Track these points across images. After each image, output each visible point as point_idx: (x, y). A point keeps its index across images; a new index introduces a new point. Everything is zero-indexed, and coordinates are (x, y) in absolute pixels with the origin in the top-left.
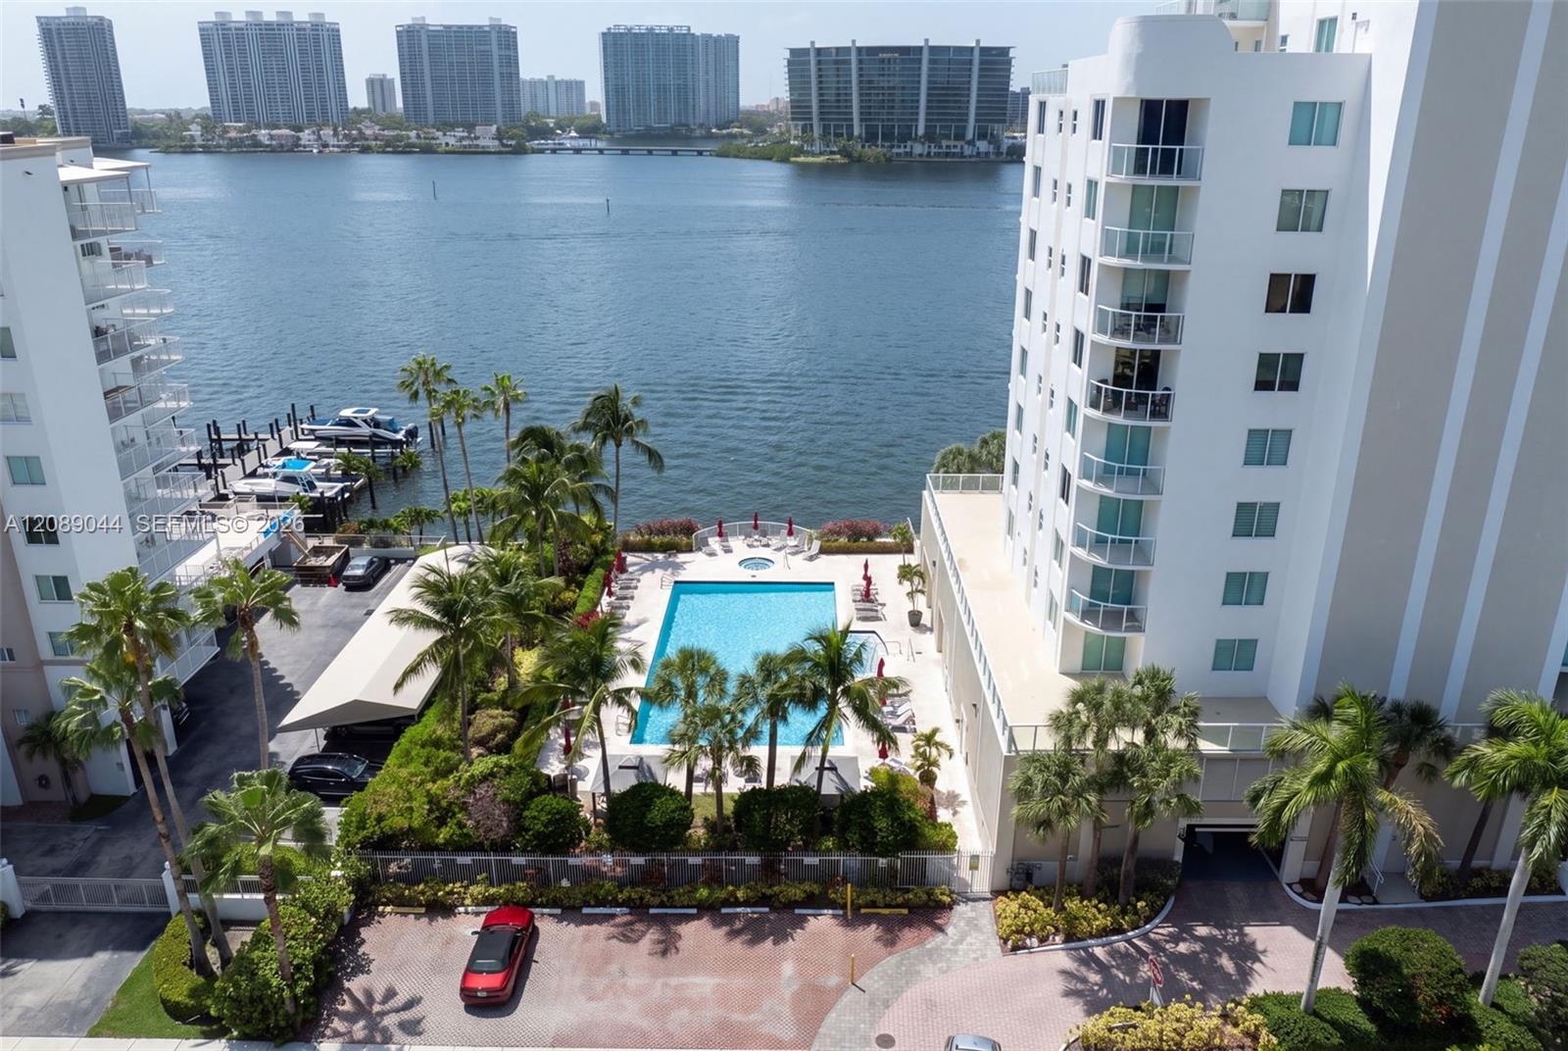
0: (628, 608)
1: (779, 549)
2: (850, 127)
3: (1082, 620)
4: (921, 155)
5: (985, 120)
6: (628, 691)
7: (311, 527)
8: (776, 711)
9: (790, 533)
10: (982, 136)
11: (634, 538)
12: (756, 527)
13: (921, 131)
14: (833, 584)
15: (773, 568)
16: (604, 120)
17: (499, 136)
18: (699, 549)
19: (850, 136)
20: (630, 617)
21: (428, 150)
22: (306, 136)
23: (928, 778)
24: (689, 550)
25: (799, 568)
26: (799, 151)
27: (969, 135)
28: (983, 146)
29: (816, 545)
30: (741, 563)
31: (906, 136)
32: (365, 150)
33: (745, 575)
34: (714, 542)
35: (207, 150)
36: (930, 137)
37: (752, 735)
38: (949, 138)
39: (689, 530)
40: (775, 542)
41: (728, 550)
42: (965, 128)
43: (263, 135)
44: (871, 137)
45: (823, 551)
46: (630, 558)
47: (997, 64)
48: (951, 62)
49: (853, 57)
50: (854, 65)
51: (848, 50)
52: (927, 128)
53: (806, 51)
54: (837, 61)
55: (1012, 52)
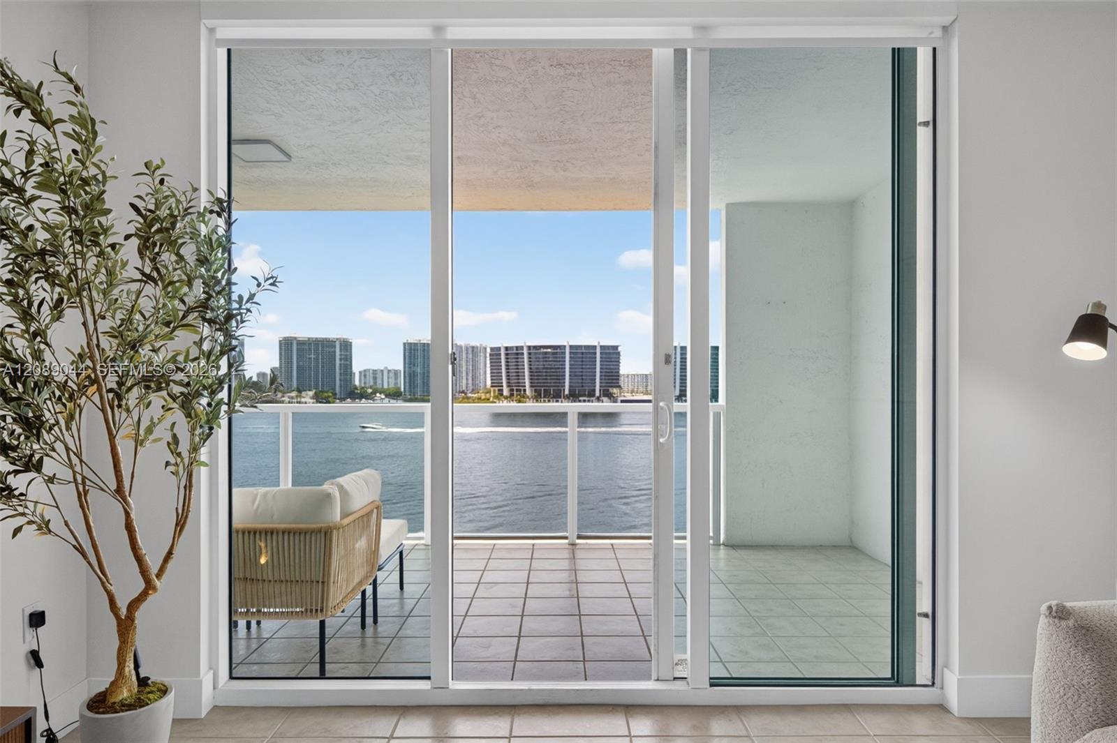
2: (525, 390)
5: (606, 387)
10: (606, 394)
13: (567, 392)
16: (402, 390)
19: (524, 395)
27: (597, 394)
28: (606, 401)
31: (558, 395)
36: (573, 395)
38: (585, 396)
42: (594, 390)
44: (536, 396)
47: (611, 355)
48: (583, 354)
49: (525, 351)
50: (526, 356)
51: (522, 348)
52: (570, 390)
53: (499, 349)
54: (517, 354)
55: (620, 349)
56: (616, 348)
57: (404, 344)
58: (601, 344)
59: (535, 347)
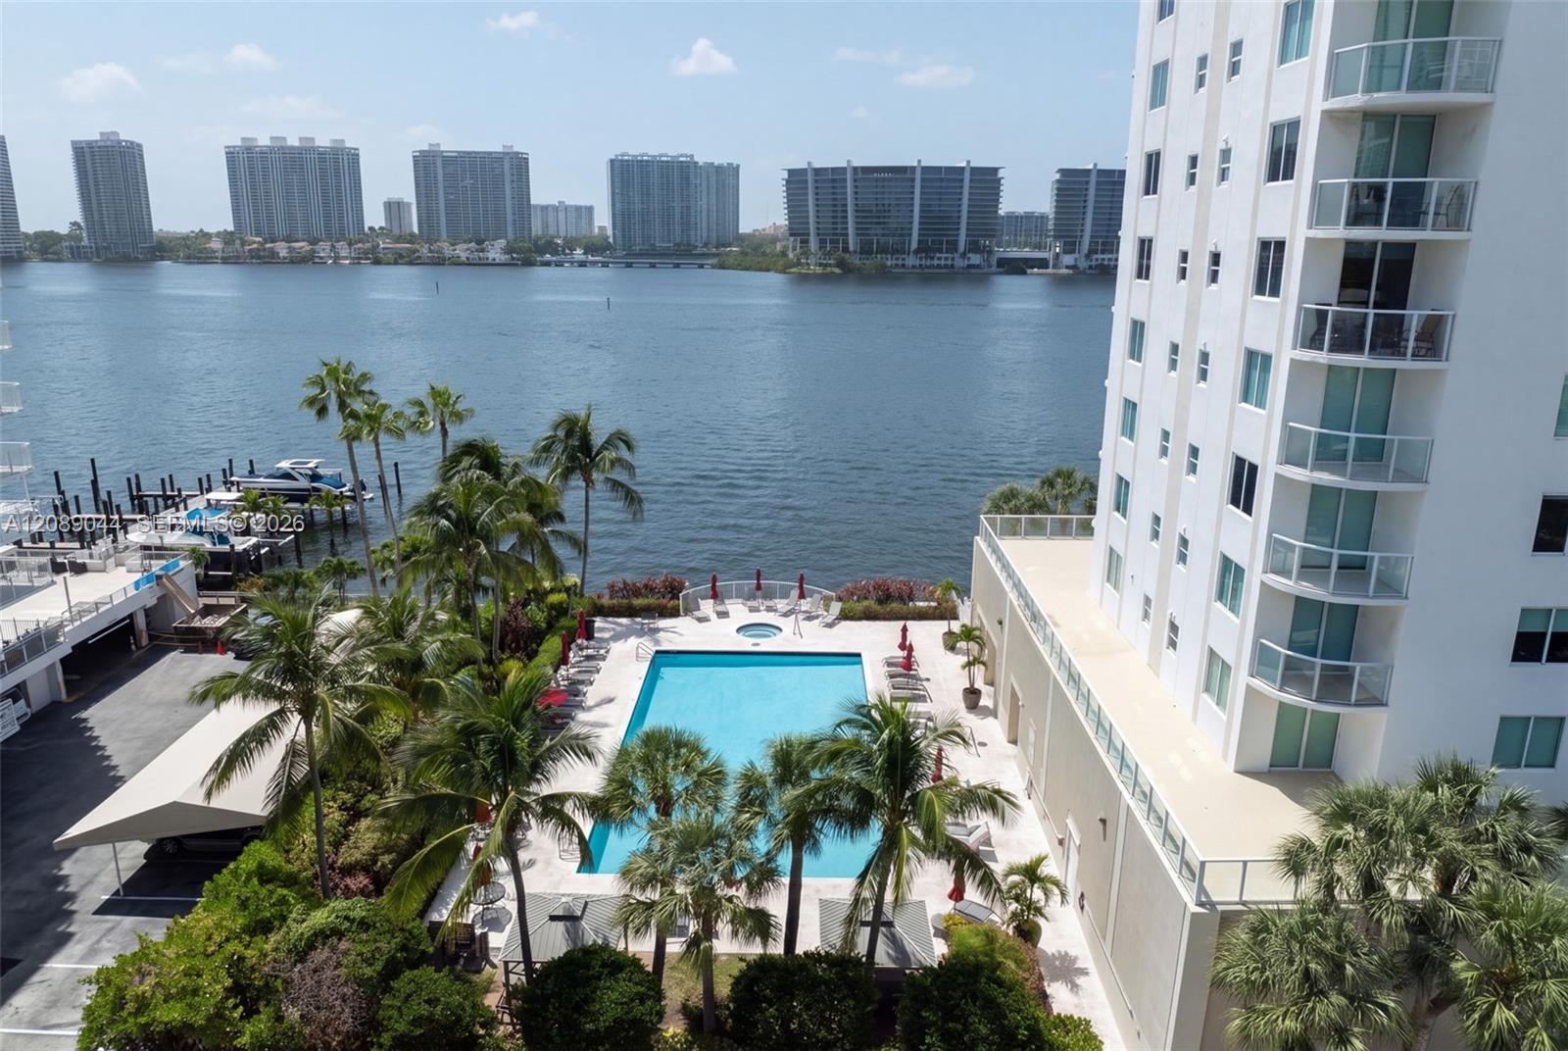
0: (591, 683)
1: (785, 615)
2: (845, 242)
3: (1281, 690)
4: (914, 267)
5: (975, 236)
6: (561, 798)
7: (204, 584)
8: (801, 833)
9: (802, 596)
10: (974, 247)
11: (606, 601)
12: (759, 587)
13: (914, 245)
14: (859, 655)
15: (780, 636)
17: (509, 250)
18: (688, 612)
19: (846, 249)
20: (592, 695)
21: (439, 261)
22: (323, 249)
23: (1028, 933)
24: (674, 613)
25: (815, 637)
26: (798, 264)
27: (961, 249)
28: (975, 259)
29: (836, 607)
30: (739, 630)
31: (900, 250)
32: (377, 262)
33: (746, 644)
34: (707, 607)
35: (225, 261)
36: (924, 249)
37: (764, 875)
38: (941, 251)
39: (674, 589)
40: (781, 604)
41: (723, 615)
42: (956, 242)
43: (282, 248)
44: (866, 250)
45: (845, 616)
46: (599, 623)
47: (987, 181)
48: (942, 180)
49: (849, 176)
50: (849, 184)
51: (844, 169)
52: (919, 242)
53: (803, 171)
54: (834, 181)
55: (1000, 175)
56: (995, 170)
57: (612, 161)
58: (972, 165)
59: (866, 170)
